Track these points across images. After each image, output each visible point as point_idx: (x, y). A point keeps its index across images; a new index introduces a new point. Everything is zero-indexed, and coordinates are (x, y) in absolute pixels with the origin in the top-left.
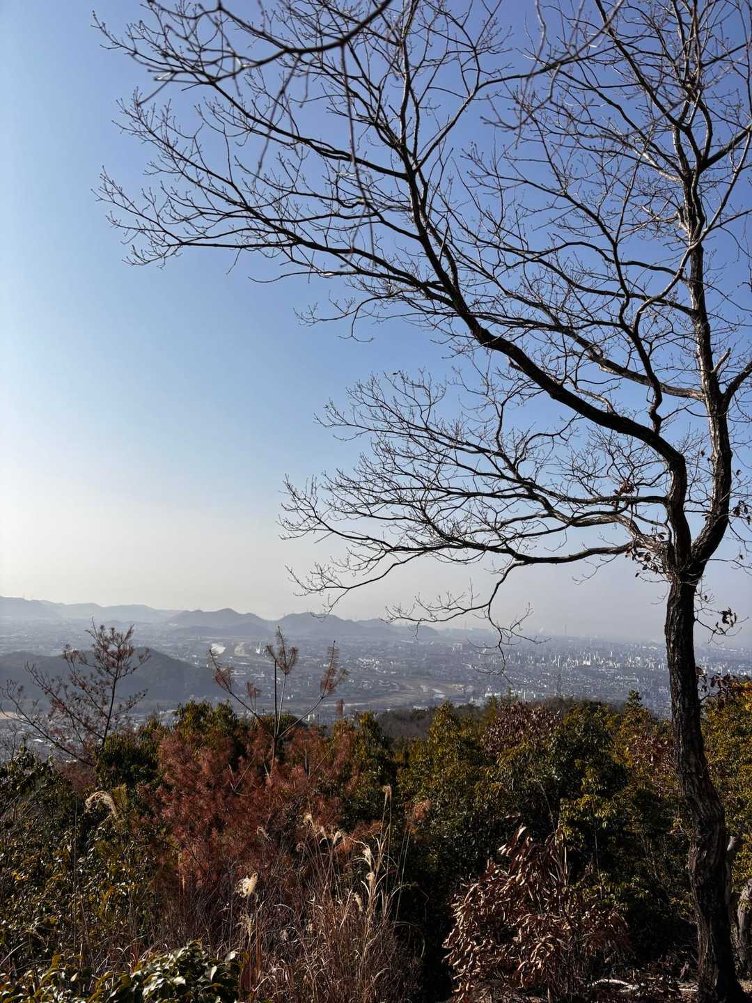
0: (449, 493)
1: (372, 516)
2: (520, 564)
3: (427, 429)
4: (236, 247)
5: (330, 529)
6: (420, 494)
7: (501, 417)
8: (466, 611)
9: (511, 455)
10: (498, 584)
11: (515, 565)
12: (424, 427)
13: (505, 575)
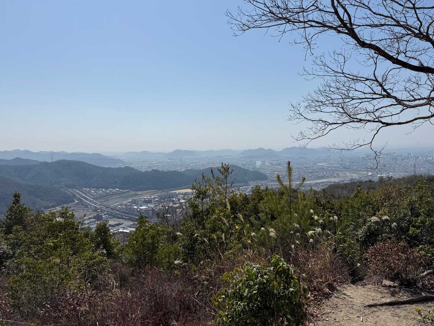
0: (353, 99)
1: (321, 112)
2: (384, 126)
3: (343, 73)
4: (267, 27)
5: (305, 118)
6: (341, 101)
7: (376, 64)
8: (361, 146)
9: (380, 80)
10: (375, 135)
11: (382, 127)
12: (342, 72)
13: (378, 131)
